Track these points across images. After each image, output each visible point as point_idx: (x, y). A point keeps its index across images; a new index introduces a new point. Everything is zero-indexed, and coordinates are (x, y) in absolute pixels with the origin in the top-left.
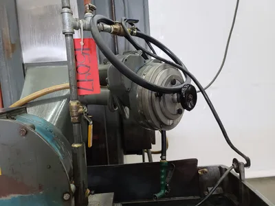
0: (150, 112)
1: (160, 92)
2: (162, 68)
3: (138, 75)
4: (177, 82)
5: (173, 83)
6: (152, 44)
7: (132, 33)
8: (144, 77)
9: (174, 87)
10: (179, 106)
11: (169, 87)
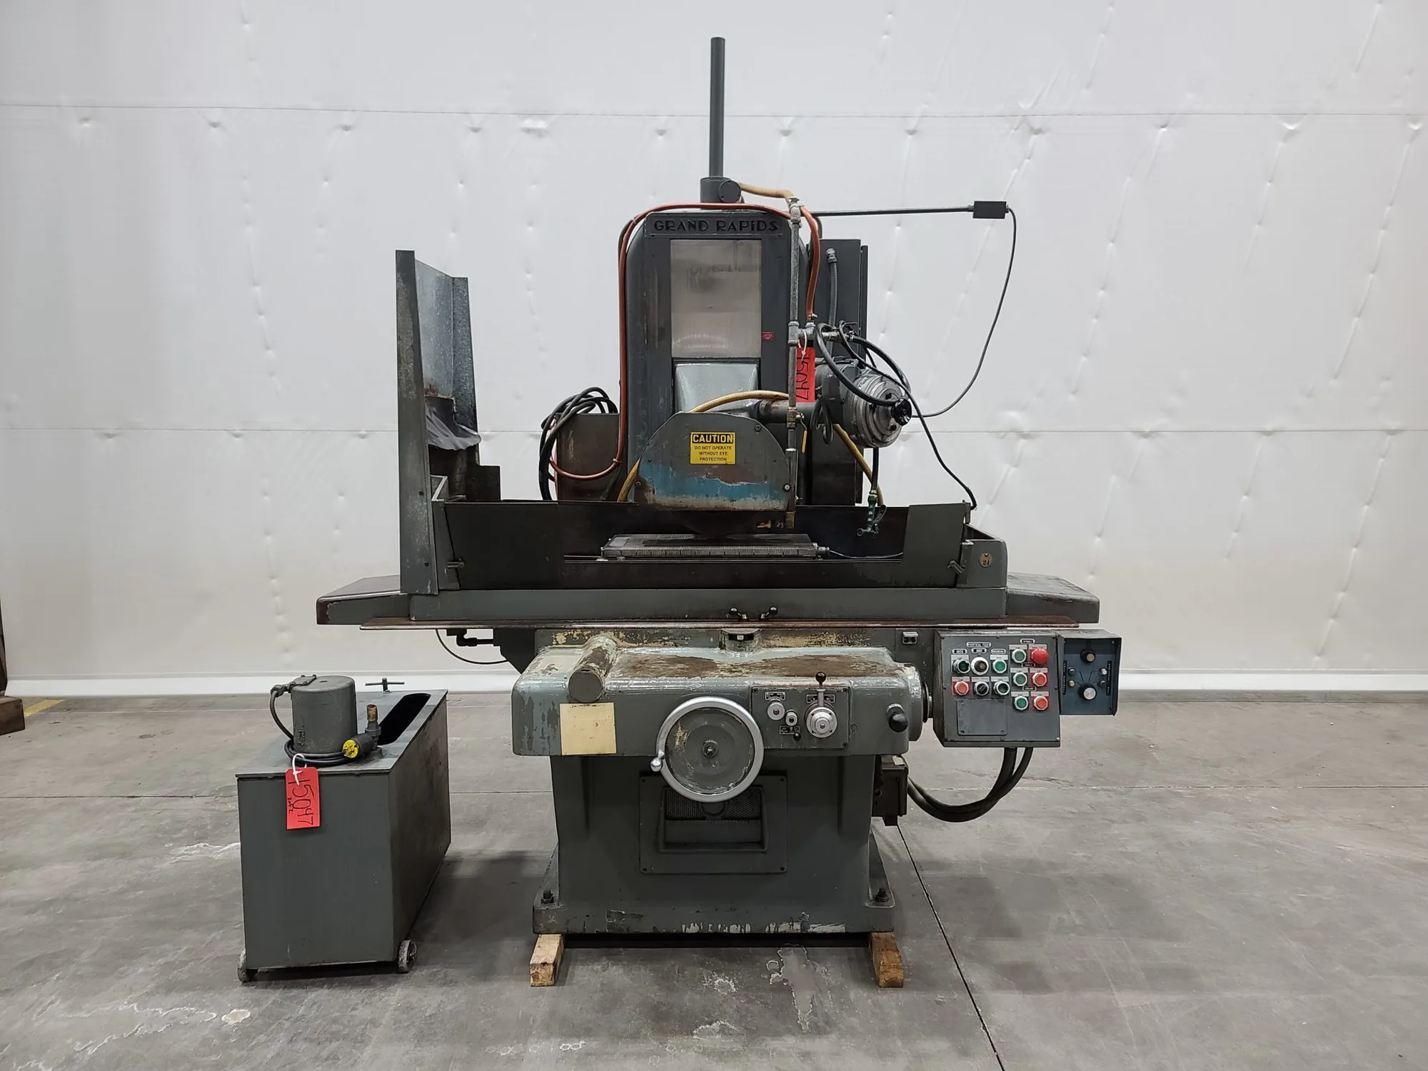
0: (864, 422)
1: (875, 403)
2: (879, 380)
3: (855, 384)
4: (893, 396)
5: (888, 396)
6: (868, 350)
7: (848, 339)
8: (860, 388)
9: (889, 400)
10: (893, 422)
11: (883, 399)
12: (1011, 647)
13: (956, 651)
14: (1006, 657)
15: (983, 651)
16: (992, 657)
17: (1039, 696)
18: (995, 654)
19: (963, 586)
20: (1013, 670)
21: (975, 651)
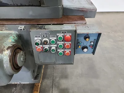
12: (58, 34)
13: (36, 36)
14: (56, 38)
15: (47, 36)
16: (50, 38)
17: (67, 51)
18: (51, 37)
19: (43, 6)
20: (58, 43)
21: (44, 36)
